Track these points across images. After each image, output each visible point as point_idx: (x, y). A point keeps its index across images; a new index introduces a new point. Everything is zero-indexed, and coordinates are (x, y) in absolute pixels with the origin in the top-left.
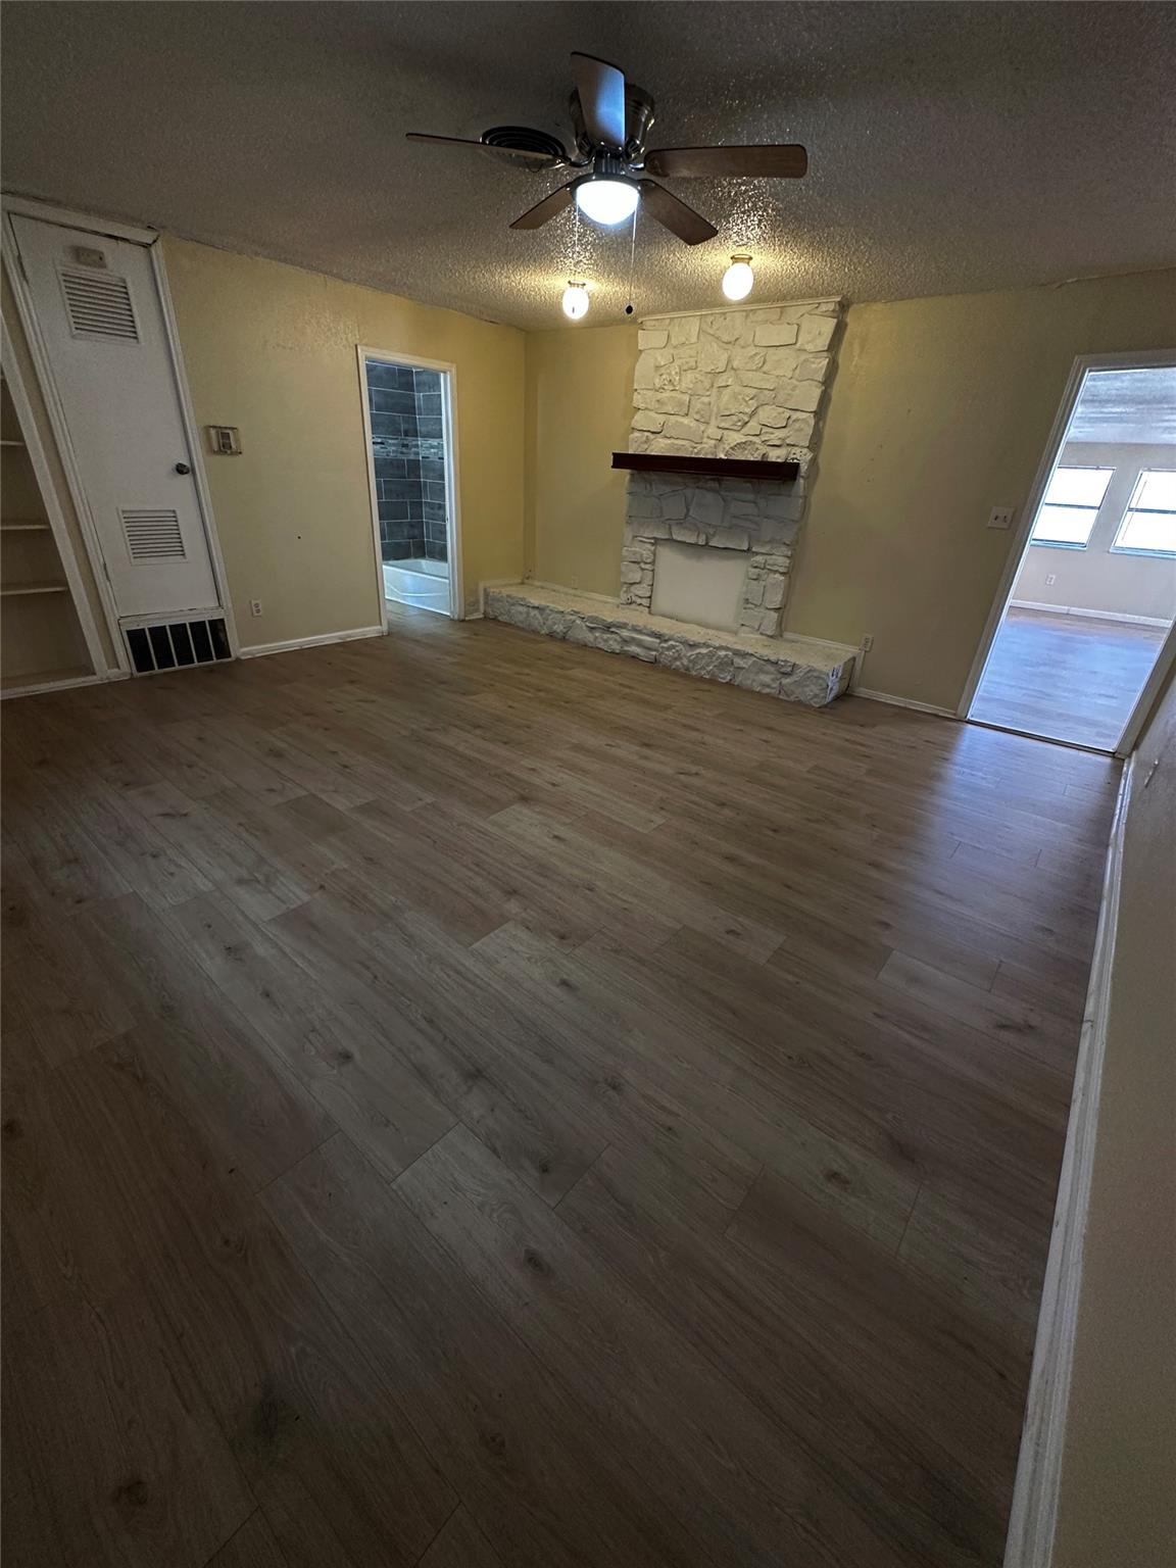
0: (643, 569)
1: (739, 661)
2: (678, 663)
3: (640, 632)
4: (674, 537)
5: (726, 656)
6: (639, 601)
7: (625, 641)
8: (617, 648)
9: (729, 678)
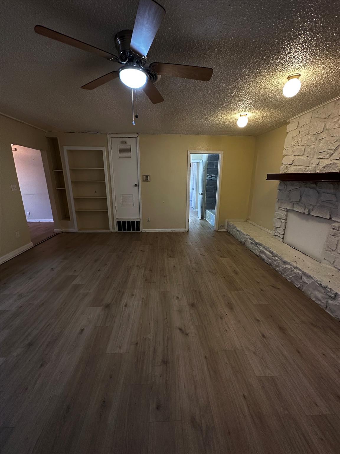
0: (282, 222)
1: (305, 279)
2: (278, 269)
3: (266, 249)
4: (294, 209)
5: (298, 273)
6: (279, 235)
7: (261, 252)
8: (258, 253)
9: (299, 286)
